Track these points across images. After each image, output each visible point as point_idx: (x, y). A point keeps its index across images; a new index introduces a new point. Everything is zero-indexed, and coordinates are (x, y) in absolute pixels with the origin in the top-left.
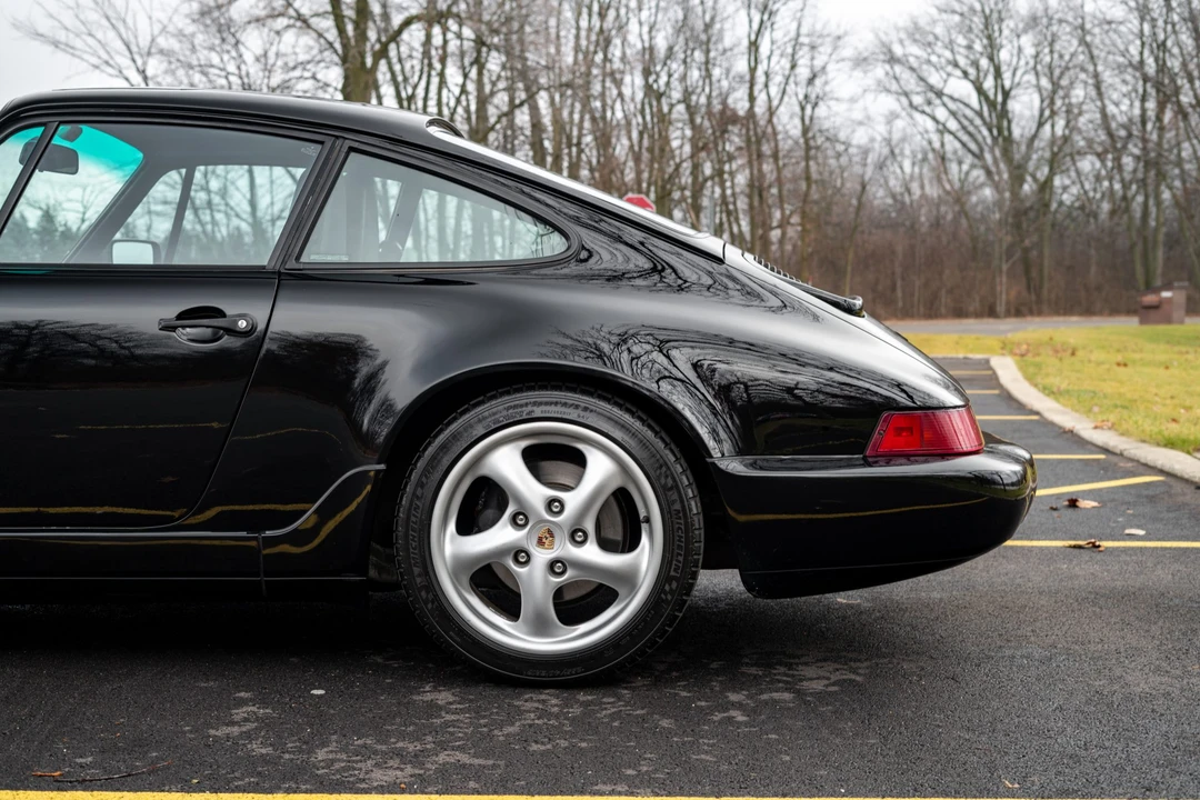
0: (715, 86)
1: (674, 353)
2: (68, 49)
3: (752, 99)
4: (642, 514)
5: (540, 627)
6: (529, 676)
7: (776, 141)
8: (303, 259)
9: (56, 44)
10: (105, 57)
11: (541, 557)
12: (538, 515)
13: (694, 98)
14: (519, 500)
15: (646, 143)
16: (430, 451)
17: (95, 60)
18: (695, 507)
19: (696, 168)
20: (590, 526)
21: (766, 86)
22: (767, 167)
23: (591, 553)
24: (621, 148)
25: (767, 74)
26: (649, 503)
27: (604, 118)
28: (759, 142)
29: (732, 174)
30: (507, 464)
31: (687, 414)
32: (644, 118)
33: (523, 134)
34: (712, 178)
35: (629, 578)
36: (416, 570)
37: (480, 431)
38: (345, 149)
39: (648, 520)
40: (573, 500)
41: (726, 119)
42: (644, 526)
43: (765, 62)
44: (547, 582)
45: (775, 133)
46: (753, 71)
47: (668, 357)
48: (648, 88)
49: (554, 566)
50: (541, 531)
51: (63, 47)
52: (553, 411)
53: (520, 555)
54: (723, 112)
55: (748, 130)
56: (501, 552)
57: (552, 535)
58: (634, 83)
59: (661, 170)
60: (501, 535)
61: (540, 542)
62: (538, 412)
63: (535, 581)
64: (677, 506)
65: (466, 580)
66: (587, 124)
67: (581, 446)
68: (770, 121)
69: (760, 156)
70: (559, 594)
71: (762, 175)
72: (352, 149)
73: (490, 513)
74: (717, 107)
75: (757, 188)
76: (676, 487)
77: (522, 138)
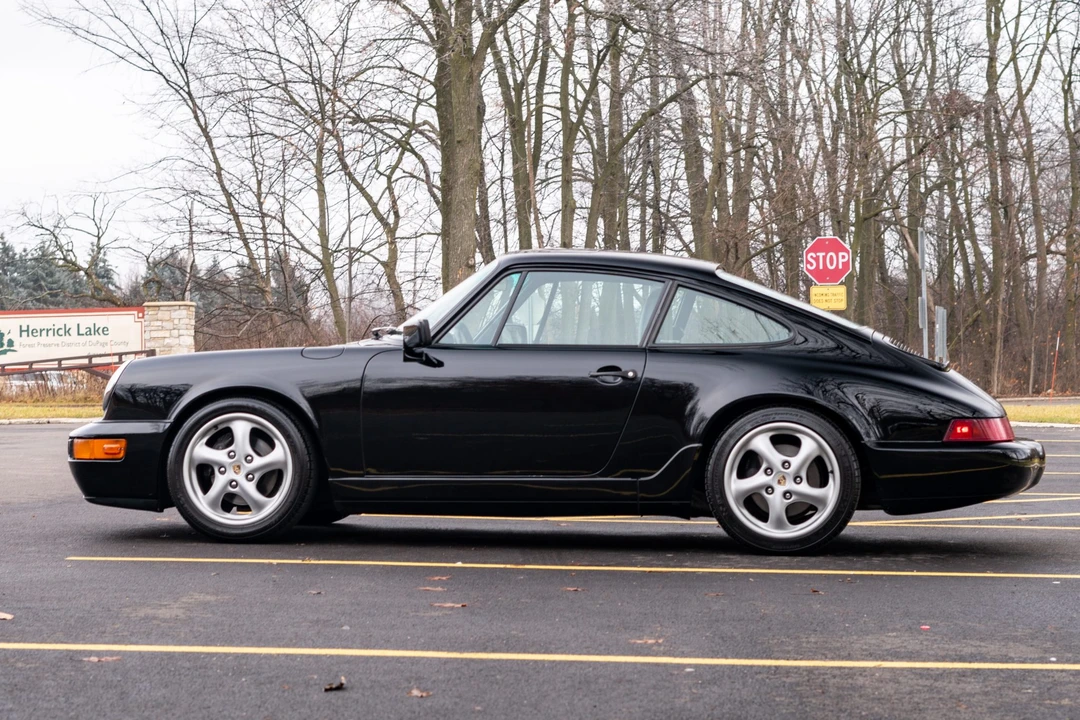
0: (941, 58)
1: (845, 390)
2: (89, 36)
3: (992, 77)
4: (830, 469)
5: (779, 525)
6: (774, 548)
7: (1029, 136)
8: (657, 342)
9: (74, 30)
10: (134, 45)
11: (779, 489)
12: (777, 468)
13: (910, 78)
14: (768, 461)
15: (842, 139)
16: (724, 437)
17: (122, 50)
18: (855, 465)
19: (915, 176)
20: (803, 474)
21: (1014, 59)
22: (1017, 172)
23: (804, 488)
24: (809, 148)
25: (1014, 43)
26: (834, 464)
27: (783, 103)
28: (1003, 139)
29: (967, 182)
30: (762, 444)
31: (854, 422)
32: (839, 102)
33: (670, 128)
34: (939, 187)
35: (823, 501)
36: (717, 496)
37: (749, 427)
38: (675, 285)
39: (832, 472)
40: (796, 462)
41: (955, 108)
42: (830, 475)
43: (1011, 26)
44: (782, 502)
45: (1028, 125)
46: (993, 37)
47: (843, 392)
48: (845, 66)
49: (786, 494)
50: (780, 476)
51: (84, 34)
52: (785, 417)
53: (769, 488)
54: (949, 99)
55: (988, 122)
56: (760, 487)
57: (784, 478)
58: (825, 60)
59: (865, 181)
60: (758, 479)
61: (779, 482)
62: (777, 418)
63: (776, 503)
64: (847, 465)
65: (742, 502)
66: (761, 119)
67: (798, 435)
68: (1020, 105)
69: (1006, 159)
70: (788, 509)
71: (1009, 186)
72: (679, 285)
73: (752, 470)
74: (942, 90)
75: (1001, 203)
76: (846, 455)
77: (667, 132)
